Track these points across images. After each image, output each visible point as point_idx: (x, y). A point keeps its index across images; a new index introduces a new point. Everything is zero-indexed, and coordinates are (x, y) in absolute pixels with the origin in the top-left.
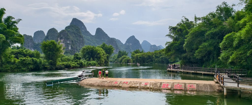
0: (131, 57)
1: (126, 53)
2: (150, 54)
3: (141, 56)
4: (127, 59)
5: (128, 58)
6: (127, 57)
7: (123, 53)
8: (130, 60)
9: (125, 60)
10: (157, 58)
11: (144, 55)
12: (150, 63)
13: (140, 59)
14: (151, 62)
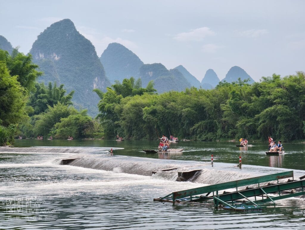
0: (100, 113)
1: (63, 94)
2: (203, 99)
3: (159, 108)
4: (77, 119)
5: (82, 118)
6: (74, 113)
7: (50, 93)
8: (91, 124)
9: (68, 125)
10: (240, 114)
11: (172, 103)
12: (204, 137)
13: (155, 119)
14: (210, 135)
